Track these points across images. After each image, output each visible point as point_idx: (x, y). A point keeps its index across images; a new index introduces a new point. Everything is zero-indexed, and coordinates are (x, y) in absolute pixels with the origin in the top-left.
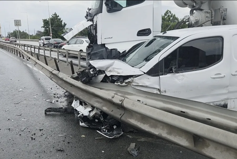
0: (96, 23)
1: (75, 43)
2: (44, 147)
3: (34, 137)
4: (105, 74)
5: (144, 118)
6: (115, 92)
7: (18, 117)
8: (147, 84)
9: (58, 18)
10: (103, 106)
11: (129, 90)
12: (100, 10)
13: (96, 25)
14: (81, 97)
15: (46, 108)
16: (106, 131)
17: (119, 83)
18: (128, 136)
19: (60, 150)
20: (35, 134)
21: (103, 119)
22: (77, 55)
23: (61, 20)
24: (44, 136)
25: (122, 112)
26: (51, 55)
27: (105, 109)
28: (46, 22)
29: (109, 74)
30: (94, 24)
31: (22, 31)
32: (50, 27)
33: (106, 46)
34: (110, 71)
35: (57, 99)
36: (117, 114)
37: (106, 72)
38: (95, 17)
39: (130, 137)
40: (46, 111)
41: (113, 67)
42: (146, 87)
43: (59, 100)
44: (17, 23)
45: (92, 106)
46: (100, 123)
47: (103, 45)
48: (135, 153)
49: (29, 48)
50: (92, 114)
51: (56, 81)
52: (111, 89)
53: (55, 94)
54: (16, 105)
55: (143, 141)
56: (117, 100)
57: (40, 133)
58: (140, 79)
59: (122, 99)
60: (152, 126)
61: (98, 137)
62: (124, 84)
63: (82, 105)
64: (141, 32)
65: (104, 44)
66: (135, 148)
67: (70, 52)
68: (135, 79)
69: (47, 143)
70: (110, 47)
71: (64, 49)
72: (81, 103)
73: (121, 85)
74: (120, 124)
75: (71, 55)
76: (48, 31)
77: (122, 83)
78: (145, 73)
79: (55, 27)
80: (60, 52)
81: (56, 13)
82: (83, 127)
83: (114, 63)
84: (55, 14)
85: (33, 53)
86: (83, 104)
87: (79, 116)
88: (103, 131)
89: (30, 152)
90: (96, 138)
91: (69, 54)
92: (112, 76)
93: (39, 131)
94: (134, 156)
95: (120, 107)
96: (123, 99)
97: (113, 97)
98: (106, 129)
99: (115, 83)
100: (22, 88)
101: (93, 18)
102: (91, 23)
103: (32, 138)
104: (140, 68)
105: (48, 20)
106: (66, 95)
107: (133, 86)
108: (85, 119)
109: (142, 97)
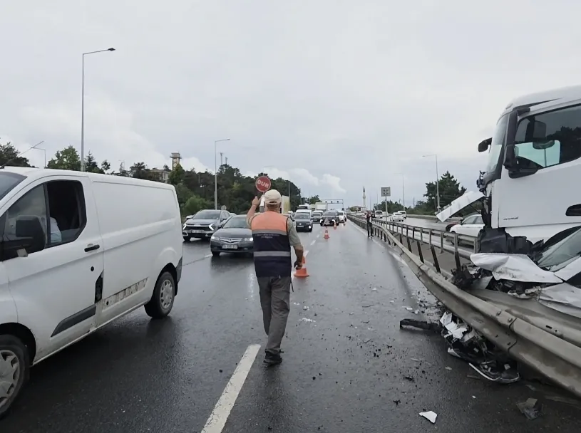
0: (491, 195)
1: (474, 223)
2: (388, 368)
3: (377, 353)
4: (491, 277)
5: (548, 356)
6: (507, 308)
7: (363, 324)
8: (569, 300)
9: (452, 180)
10: (485, 327)
11: (532, 306)
12: (497, 175)
13: (490, 197)
14: (454, 309)
15: (402, 319)
16: (489, 370)
17: (515, 294)
18: (530, 386)
19: (408, 378)
20: (380, 350)
21: (486, 348)
22: (473, 242)
23: (457, 182)
24: (392, 356)
25: (513, 341)
26: (431, 240)
27: (486, 331)
28: (431, 187)
29: (497, 277)
30: (488, 196)
31: (394, 202)
32: (438, 195)
33: (507, 231)
34: (500, 272)
35: (423, 309)
36: (503, 341)
37: (493, 273)
38: (489, 185)
39: (533, 389)
40: (402, 323)
41: (506, 265)
42: (568, 305)
43: (426, 311)
44: (386, 191)
45: (468, 326)
46: (481, 355)
47: (502, 230)
48: (532, 414)
49: (400, 228)
50: (467, 338)
51: (424, 281)
52: (504, 302)
53: (421, 302)
54: (364, 308)
55: (556, 400)
56: (504, 319)
57: (387, 351)
58: (555, 291)
59: (512, 320)
60: (558, 371)
61: (473, 374)
62: (523, 296)
63: (456, 322)
64: (575, 210)
65: (504, 228)
66: (534, 407)
67: (461, 237)
68: (543, 289)
69: (393, 365)
70: (513, 233)
71: (453, 232)
72: (454, 319)
73: (518, 296)
74: (516, 364)
75: (463, 242)
76: (435, 202)
77: (520, 294)
78: (564, 281)
79: (446, 194)
80: (445, 237)
81: (450, 173)
82: (451, 355)
83: (507, 259)
84: (448, 174)
85: (411, 238)
86: (458, 321)
87: (445, 336)
88: (484, 368)
89: (368, 371)
90: (468, 376)
91: (459, 240)
92: (502, 280)
93: (386, 347)
94: (529, 418)
95: (509, 330)
96: (514, 318)
97: (498, 314)
98: (489, 367)
99: (509, 293)
100: (377, 287)
101: (486, 187)
102: (481, 195)
103: (375, 354)
104: (554, 272)
105: (434, 183)
106: (438, 305)
107: (540, 301)
108: (458, 344)
109: (556, 321)
